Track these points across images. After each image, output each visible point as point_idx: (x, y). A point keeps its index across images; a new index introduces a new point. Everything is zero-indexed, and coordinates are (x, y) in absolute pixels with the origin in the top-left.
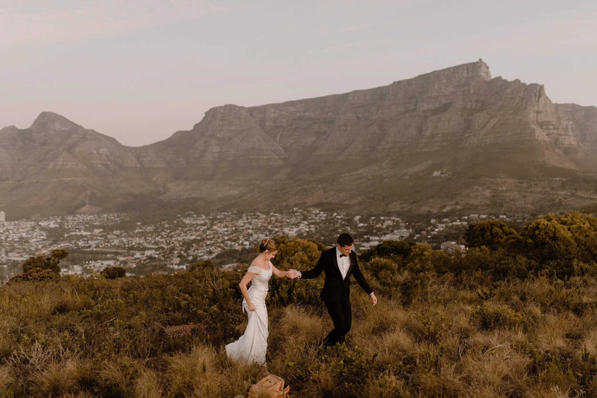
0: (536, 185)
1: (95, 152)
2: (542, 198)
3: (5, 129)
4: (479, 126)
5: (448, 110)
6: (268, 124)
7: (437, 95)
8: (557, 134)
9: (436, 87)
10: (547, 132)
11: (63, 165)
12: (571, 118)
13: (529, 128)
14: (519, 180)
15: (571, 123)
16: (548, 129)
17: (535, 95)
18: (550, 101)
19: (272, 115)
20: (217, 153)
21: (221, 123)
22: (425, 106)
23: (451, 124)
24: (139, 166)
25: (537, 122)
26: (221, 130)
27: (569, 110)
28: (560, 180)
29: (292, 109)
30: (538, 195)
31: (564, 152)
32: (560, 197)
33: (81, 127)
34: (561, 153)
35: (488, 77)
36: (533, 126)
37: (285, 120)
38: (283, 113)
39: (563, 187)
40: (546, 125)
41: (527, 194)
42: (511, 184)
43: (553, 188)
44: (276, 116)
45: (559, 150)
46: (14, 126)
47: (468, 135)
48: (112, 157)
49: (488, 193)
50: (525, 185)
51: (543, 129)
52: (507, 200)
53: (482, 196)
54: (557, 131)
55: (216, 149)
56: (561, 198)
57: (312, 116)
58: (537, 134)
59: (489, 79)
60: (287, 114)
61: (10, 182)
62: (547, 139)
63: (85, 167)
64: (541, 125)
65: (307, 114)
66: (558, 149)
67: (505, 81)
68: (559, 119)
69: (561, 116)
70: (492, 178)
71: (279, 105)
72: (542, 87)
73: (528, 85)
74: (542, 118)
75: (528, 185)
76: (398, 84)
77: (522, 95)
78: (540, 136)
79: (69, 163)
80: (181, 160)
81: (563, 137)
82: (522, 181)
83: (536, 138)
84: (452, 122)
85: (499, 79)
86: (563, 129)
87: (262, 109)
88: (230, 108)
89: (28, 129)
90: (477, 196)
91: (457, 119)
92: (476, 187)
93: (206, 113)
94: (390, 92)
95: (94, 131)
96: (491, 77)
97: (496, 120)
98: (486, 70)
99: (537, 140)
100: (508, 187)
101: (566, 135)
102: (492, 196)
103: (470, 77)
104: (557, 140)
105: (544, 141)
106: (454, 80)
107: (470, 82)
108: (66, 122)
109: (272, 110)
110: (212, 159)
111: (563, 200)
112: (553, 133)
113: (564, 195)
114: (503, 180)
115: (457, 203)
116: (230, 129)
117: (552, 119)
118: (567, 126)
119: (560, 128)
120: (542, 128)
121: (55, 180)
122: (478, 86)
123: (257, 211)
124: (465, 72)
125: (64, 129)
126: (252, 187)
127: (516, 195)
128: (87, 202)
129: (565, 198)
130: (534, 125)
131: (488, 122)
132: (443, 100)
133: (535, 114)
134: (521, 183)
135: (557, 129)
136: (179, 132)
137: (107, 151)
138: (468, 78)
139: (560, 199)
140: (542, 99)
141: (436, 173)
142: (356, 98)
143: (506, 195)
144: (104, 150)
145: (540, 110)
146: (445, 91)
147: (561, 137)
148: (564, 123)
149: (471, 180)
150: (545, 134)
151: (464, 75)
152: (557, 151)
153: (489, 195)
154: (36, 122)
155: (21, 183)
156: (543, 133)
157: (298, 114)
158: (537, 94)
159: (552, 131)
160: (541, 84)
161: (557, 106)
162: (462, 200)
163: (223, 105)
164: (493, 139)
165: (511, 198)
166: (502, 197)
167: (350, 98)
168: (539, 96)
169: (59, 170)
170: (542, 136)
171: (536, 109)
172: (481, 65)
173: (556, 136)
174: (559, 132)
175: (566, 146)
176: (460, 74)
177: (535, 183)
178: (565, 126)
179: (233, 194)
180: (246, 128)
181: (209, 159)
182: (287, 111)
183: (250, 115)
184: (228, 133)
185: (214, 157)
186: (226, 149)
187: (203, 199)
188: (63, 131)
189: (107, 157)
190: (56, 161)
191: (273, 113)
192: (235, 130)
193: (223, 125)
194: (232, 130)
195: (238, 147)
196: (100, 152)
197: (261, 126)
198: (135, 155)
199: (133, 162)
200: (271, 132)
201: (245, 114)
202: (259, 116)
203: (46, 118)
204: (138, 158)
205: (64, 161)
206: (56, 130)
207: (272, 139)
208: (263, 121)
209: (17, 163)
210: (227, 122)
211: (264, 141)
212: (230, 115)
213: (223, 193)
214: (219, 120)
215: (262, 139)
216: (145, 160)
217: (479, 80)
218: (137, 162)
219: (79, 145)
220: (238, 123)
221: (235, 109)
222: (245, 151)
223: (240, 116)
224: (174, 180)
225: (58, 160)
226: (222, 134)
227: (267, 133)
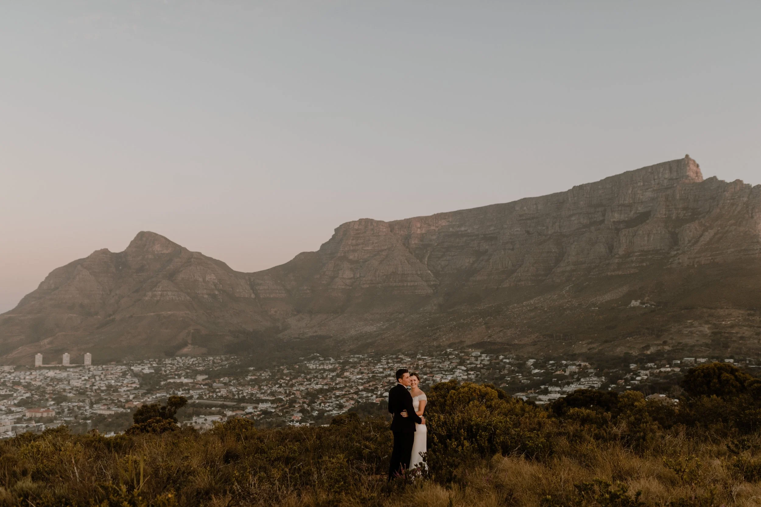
1: (201, 280)
3: (96, 253)
4: (689, 241)
5: (648, 221)
6: (413, 242)
7: (631, 202)
9: (630, 192)
11: (162, 295)
14: (749, 312)
19: (419, 231)
20: (351, 278)
21: (354, 242)
22: (617, 216)
23: (652, 239)
24: (253, 296)
26: (354, 251)
29: (444, 223)
33: (185, 249)
35: (698, 178)
37: (434, 237)
38: (433, 228)
42: (739, 317)
44: (423, 232)
46: (107, 249)
47: (676, 252)
48: (221, 286)
49: (706, 329)
50: (757, 318)
52: (734, 339)
55: (348, 274)
57: (469, 231)
59: (700, 181)
60: (437, 229)
61: (99, 317)
63: (188, 298)
65: (463, 229)
67: (722, 182)
70: (711, 308)
71: (426, 218)
73: (754, 187)
76: (578, 190)
77: (745, 199)
79: (169, 293)
80: (305, 288)
82: (752, 312)
84: (652, 236)
85: (713, 179)
87: (407, 224)
88: (367, 223)
89: (122, 252)
90: (691, 332)
91: (659, 232)
92: (689, 321)
93: (336, 230)
94: (570, 199)
95: (200, 254)
96: (702, 177)
97: (712, 232)
98: (695, 168)
100: (735, 320)
102: (712, 333)
103: (674, 178)
106: (653, 182)
107: (675, 185)
108: (167, 242)
109: (419, 225)
110: (343, 287)
114: (727, 311)
115: (665, 343)
116: (365, 248)
121: (152, 314)
122: (685, 189)
123: (400, 353)
124: (667, 172)
125: (165, 251)
126: (393, 322)
127: (746, 332)
128: (190, 342)
131: (701, 235)
132: (639, 208)
134: (753, 315)
136: (303, 253)
137: (215, 278)
138: (671, 179)
141: (635, 303)
142: (525, 208)
143: (732, 331)
144: (211, 277)
146: (641, 197)
149: (683, 312)
151: (667, 176)
153: (708, 331)
154: (133, 243)
155: (111, 317)
157: (451, 230)
162: (672, 339)
163: (357, 219)
164: (710, 258)
165: (739, 335)
166: (727, 335)
167: (517, 208)
169: (158, 301)
172: (688, 163)
176: (660, 175)
179: (369, 331)
180: (386, 248)
181: (339, 286)
182: (437, 225)
183: (391, 231)
184: (363, 254)
185: (346, 285)
186: (360, 274)
187: (331, 337)
188: (164, 254)
189: (215, 285)
190: (154, 291)
191: (420, 228)
192: (371, 250)
193: (357, 245)
194: (368, 250)
195: (375, 271)
196: (207, 279)
197: (404, 244)
198: (248, 283)
199: (247, 291)
200: (417, 252)
201: (384, 230)
202: (402, 232)
203: (144, 239)
204: (253, 286)
205: (163, 291)
206: (156, 253)
207: (418, 260)
208: (407, 238)
209: (109, 293)
210: (362, 241)
211: (409, 263)
212: (365, 232)
213: (356, 329)
214: (352, 238)
215: (406, 261)
216: (261, 289)
217: (687, 181)
218: (251, 291)
219: (182, 271)
220: (376, 241)
221: (372, 224)
222: (385, 277)
223: (378, 233)
224: (295, 313)
225: (157, 289)
226: (356, 255)
227: (412, 253)
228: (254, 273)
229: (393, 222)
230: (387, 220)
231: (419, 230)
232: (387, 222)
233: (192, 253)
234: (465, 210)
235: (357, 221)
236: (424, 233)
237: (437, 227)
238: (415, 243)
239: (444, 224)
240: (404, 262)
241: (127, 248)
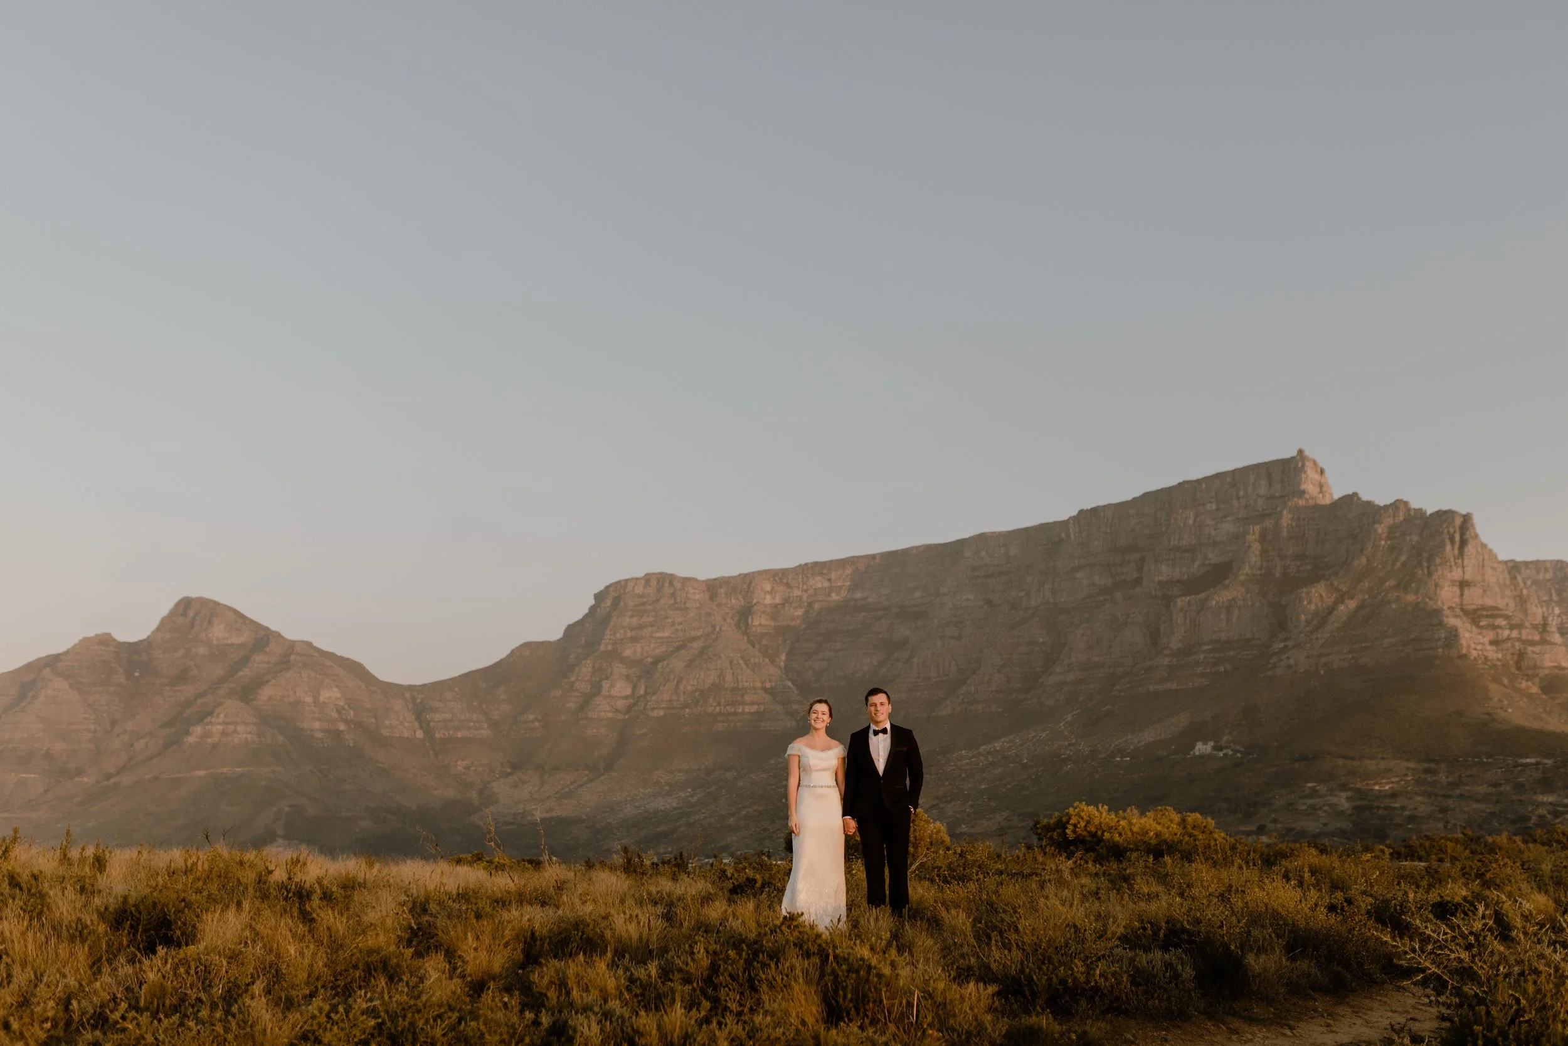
0: (1471, 776)
1: (309, 699)
2: (1492, 814)
3: (86, 642)
4: (1308, 622)
5: (1227, 582)
6: (756, 623)
7: (1194, 542)
8: (1519, 639)
9: (1191, 521)
10: (1490, 635)
11: (224, 733)
12: (1555, 598)
13: (1441, 624)
14: (1427, 765)
15: (1557, 611)
16: (1494, 627)
17: (1452, 540)
18: (1492, 555)
19: (768, 600)
20: (626, 697)
21: (635, 621)
22: (1165, 572)
23: (1235, 617)
24: (420, 734)
25: (1462, 609)
26: (634, 640)
27: (1548, 576)
28: (1538, 763)
29: (819, 583)
30: (1482, 806)
31: (1544, 689)
32: (1542, 811)
33: (278, 635)
34: (1535, 690)
35: (1324, 496)
36: (1452, 621)
37: (800, 612)
38: (797, 593)
39: (1546, 784)
40: (1487, 616)
41: (1450, 802)
42: (1406, 775)
43: (1519, 787)
44: (778, 600)
45: (1530, 684)
46: (109, 635)
47: (1282, 645)
48: (352, 712)
49: (1343, 801)
50: (1443, 778)
51: (1481, 627)
52: (1398, 820)
53: (1326, 808)
54: (1520, 633)
55: (621, 688)
56: (1545, 812)
57: (871, 600)
58: (1463, 642)
59: (1327, 501)
60: (805, 596)
61: (85, 779)
62: (1492, 653)
63: (281, 739)
64: (1474, 616)
65: (858, 595)
66: (1527, 680)
67: (1369, 504)
68: (1522, 601)
69: (1525, 592)
70: (1353, 759)
71: (784, 572)
72: (1467, 519)
73: (1431, 515)
74: (1474, 598)
75: (1451, 779)
76: (1089, 517)
77: (1415, 538)
78: (1473, 646)
79: (240, 728)
80: (531, 717)
81: (1537, 649)
82: (1432, 766)
83: (1464, 651)
84: (1236, 612)
85: (1351, 500)
86: (1535, 627)
87: (745, 583)
88: (663, 581)
89: (142, 641)
90: (1313, 807)
91: (1250, 603)
92: (1309, 785)
93: (599, 597)
94: (1072, 536)
95: (309, 645)
96: (1331, 494)
97: (1352, 604)
98: (1317, 477)
99: (1465, 656)
100: (1398, 782)
101: (1543, 642)
102: (1354, 808)
103: (1277, 495)
104: (1521, 655)
105: (1486, 658)
106: (1235, 503)
107: (1279, 509)
108: (240, 620)
109: (768, 587)
110: (610, 715)
111: (1549, 817)
112: (1508, 638)
113: (1550, 804)
114: (1383, 765)
115: (1261, 830)
116: (657, 635)
117: (1504, 601)
118: (1545, 618)
119: (1527, 624)
120: (1478, 626)
121: (202, 773)
122: (1299, 519)
123: (724, 854)
124: (1263, 482)
125: (235, 640)
126: (713, 788)
127: (1422, 805)
128: (280, 832)
129: (1556, 814)
130: (1456, 616)
131: (1331, 610)
132: (1210, 556)
133: (1456, 590)
134: (1434, 772)
135: (1520, 626)
136: (527, 645)
137: (339, 695)
138: (1272, 498)
139: (1542, 817)
140: (1470, 549)
141: (1202, 748)
142: (983, 553)
143: (1393, 805)
144: (331, 694)
145: (1467, 577)
146: (1213, 533)
147: (1530, 649)
148: (1537, 612)
149: (1297, 765)
150: (1486, 640)
151: (1262, 491)
152: (1524, 684)
153: (1346, 805)
154: (166, 623)
155: (112, 780)
156: (1480, 637)
157: (834, 596)
158: (1457, 537)
159: (1506, 633)
160: (1464, 512)
161: (1514, 568)
162: (1275, 821)
163: (640, 574)
164: (1350, 656)
165: (1407, 813)
166: (1381, 812)
167: (968, 554)
168: (1463, 543)
169: (214, 746)
170: (1479, 647)
171: (1457, 574)
172: (1303, 466)
173: (1517, 645)
174: (1526, 634)
175: (1547, 672)
176: (1250, 490)
177: (1469, 772)
178: (1538, 620)
179: (663, 808)
180: (699, 633)
181: (603, 714)
182: (805, 587)
183: (712, 599)
184: (652, 646)
185: (617, 711)
186: (646, 687)
187: (583, 821)
188: (232, 644)
189: (338, 712)
190: (207, 724)
191: (771, 593)
192: (669, 637)
193: (641, 627)
194: (662, 638)
195: (678, 683)
196: (322, 699)
197: (738, 626)
198: (410, 706)
199: (406, 724)
200: (764, 642)
201: (697, 597)
202: (733, 601)
203: (191, 613)
204: (420, 713)
205: (227, 724)
206: (215, 642)
207: (767, 660)
208: (745, 613)
209: (109, 729)
210: (651, 619)
211: (747, 666)
212: (658, 600)
213: (637, 804)
214: (629, 613)
215: (741, 662)
216: (436, 719)
217: (1301, 502)
218: (417, 724)
219: (268, 681)
220: (680, 620)
221: (671, 583)
222: (697, 694)
223: (685, 603)
224: (509, 770)
225: (213, 720)
226: (639, 649)
227: (753, 646)
228: (424, 686)
229: (715, 579)
230: (703, 576)
231: (768, 597)
232: (703, 581)
233: (292, 644)
234: (862, 557)
235: (642, 578)
236: (779, 604)
237: (806, 591)
238: (760, 625)
239: (819, 585)
240: (738, 663)
241: (153, 632)
